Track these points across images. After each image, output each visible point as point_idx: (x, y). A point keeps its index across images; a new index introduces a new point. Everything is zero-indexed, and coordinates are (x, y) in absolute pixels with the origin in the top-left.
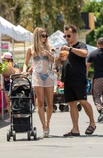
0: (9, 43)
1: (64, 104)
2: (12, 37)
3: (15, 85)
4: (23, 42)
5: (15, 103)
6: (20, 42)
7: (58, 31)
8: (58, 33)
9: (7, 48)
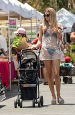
0: (17, 19)
1: (68, 77)
2: (20, 14)
3: (24, 59)
4: (29, 19)
5: (22, 75)
6: (26, 19)
7: (63, 9)
8: (63, 11)
9: (15, 24)
